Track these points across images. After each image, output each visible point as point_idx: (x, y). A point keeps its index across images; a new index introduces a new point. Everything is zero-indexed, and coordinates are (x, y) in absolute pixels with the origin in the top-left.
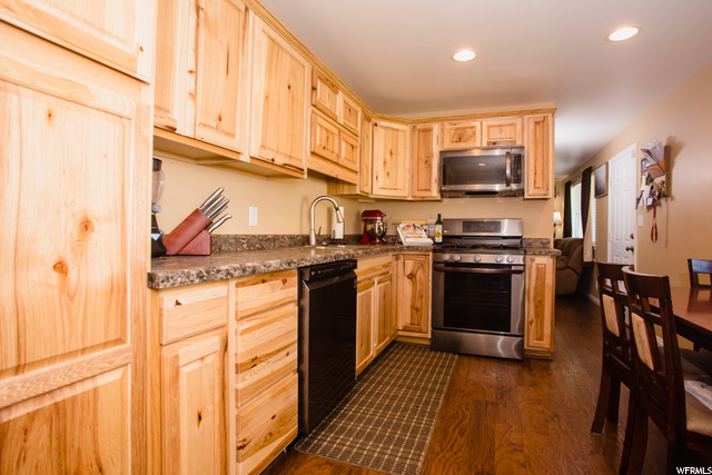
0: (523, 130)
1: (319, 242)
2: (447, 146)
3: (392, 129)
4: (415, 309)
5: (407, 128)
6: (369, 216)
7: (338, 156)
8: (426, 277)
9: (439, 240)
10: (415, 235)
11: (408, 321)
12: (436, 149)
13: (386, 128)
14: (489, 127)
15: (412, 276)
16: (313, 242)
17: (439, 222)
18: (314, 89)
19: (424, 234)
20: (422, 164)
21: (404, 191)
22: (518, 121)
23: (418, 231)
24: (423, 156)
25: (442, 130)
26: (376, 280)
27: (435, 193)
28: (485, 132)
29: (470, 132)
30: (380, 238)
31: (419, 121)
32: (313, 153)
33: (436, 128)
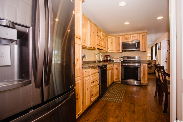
0: (140, 37)
1: (98, 62)
2: (123, 41)
4: (118, 76)
5: (114, 37)
6: (107, 56)
7: (102, 45)
8: (120, 69)
9: (122, 61)
11: (116, 78)
12: (121, 42)
13: (110, 38)
14: (132, 37)
15: (117, 69)
16: (97, 62)
17: (122, 57)
18: (97, 32)
19: (119, 60)
20: (118, 45)
21: (114, 51)
22: (139, 35)
23: (118, 59)
24: (118, 43)
25: (122, 38)
26: (110, 69)
27: (121, 51)
28: (131, 38)
29: (128, 38)
30: (109, 61)
31: (117, 36)
32: (98, 45)
33: (121, 37)
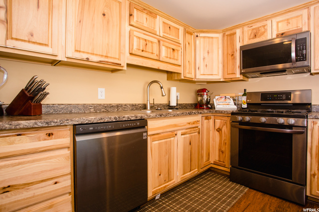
0: (309, 19)
1: (151, 107)
2: (247, 42)
3: (209, 37)
4: (221, 152)
5: (219, 36)
6: (200, 92)
7: (159, 55)
9: (245, 106)
10: (224, 104)
11: (217, 158)
12: (238, 45)
13: (204, 37)
14: (278, 23)
15: (219, 130)
16: (149, 108)
17: (245, 94)
18: (131, 15)
19: (232, 102)
20: (230, 57)
21: (219, 77)
23: (228, 101)
24: (230, 52)
25: (243, 33)
26: (179, 133)
27: (238, 75)
28: (275, 27)
29: (262, 30)
30: (207, 105)
31: (227, 30)
32: (131, 54)
33: (238, 32)
